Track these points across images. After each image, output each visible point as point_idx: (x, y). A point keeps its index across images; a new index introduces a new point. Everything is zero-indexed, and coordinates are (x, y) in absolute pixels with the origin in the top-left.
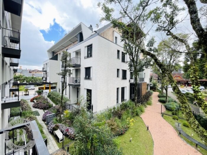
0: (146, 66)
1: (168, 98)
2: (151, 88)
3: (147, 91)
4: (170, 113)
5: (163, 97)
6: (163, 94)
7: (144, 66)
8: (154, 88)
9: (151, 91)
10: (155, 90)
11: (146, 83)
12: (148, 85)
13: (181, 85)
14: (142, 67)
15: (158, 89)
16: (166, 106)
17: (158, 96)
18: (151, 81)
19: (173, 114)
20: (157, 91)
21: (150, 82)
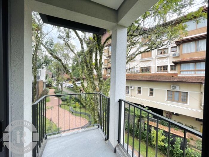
0: (46, 64)
1: (63, 92)
2: (47, 86)
3: (43, 89)
4: (65, 103)
5: (58, 92)
6: (59, 90)
7: (44, 64)
8: (50, 85)
9: (48, 89)
10: (51, 87)
11: (42, 81)
12: (44, 83)
13: (70, 82)
14: (41, 64)
15: (53, 87)
16: (62, 99)
17: (54, 92)
18: (46, 78)
19: (67, 103)
20: (53, 88)
21: (46, 80)
